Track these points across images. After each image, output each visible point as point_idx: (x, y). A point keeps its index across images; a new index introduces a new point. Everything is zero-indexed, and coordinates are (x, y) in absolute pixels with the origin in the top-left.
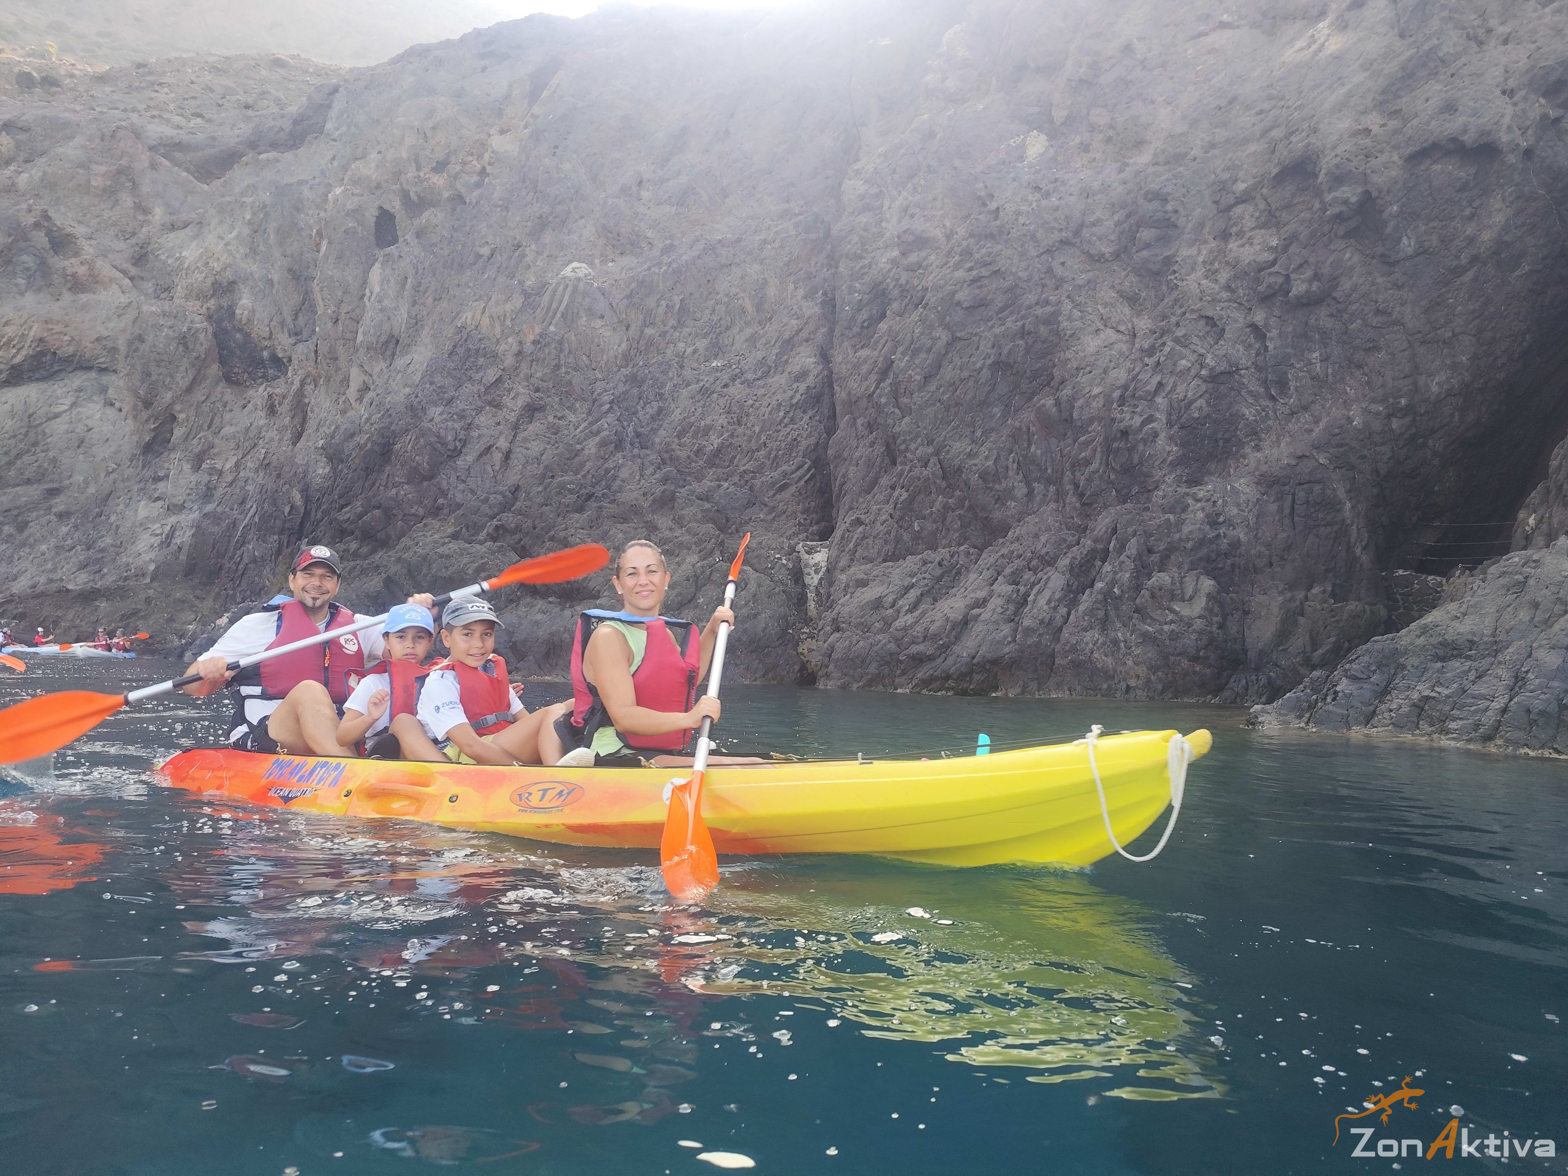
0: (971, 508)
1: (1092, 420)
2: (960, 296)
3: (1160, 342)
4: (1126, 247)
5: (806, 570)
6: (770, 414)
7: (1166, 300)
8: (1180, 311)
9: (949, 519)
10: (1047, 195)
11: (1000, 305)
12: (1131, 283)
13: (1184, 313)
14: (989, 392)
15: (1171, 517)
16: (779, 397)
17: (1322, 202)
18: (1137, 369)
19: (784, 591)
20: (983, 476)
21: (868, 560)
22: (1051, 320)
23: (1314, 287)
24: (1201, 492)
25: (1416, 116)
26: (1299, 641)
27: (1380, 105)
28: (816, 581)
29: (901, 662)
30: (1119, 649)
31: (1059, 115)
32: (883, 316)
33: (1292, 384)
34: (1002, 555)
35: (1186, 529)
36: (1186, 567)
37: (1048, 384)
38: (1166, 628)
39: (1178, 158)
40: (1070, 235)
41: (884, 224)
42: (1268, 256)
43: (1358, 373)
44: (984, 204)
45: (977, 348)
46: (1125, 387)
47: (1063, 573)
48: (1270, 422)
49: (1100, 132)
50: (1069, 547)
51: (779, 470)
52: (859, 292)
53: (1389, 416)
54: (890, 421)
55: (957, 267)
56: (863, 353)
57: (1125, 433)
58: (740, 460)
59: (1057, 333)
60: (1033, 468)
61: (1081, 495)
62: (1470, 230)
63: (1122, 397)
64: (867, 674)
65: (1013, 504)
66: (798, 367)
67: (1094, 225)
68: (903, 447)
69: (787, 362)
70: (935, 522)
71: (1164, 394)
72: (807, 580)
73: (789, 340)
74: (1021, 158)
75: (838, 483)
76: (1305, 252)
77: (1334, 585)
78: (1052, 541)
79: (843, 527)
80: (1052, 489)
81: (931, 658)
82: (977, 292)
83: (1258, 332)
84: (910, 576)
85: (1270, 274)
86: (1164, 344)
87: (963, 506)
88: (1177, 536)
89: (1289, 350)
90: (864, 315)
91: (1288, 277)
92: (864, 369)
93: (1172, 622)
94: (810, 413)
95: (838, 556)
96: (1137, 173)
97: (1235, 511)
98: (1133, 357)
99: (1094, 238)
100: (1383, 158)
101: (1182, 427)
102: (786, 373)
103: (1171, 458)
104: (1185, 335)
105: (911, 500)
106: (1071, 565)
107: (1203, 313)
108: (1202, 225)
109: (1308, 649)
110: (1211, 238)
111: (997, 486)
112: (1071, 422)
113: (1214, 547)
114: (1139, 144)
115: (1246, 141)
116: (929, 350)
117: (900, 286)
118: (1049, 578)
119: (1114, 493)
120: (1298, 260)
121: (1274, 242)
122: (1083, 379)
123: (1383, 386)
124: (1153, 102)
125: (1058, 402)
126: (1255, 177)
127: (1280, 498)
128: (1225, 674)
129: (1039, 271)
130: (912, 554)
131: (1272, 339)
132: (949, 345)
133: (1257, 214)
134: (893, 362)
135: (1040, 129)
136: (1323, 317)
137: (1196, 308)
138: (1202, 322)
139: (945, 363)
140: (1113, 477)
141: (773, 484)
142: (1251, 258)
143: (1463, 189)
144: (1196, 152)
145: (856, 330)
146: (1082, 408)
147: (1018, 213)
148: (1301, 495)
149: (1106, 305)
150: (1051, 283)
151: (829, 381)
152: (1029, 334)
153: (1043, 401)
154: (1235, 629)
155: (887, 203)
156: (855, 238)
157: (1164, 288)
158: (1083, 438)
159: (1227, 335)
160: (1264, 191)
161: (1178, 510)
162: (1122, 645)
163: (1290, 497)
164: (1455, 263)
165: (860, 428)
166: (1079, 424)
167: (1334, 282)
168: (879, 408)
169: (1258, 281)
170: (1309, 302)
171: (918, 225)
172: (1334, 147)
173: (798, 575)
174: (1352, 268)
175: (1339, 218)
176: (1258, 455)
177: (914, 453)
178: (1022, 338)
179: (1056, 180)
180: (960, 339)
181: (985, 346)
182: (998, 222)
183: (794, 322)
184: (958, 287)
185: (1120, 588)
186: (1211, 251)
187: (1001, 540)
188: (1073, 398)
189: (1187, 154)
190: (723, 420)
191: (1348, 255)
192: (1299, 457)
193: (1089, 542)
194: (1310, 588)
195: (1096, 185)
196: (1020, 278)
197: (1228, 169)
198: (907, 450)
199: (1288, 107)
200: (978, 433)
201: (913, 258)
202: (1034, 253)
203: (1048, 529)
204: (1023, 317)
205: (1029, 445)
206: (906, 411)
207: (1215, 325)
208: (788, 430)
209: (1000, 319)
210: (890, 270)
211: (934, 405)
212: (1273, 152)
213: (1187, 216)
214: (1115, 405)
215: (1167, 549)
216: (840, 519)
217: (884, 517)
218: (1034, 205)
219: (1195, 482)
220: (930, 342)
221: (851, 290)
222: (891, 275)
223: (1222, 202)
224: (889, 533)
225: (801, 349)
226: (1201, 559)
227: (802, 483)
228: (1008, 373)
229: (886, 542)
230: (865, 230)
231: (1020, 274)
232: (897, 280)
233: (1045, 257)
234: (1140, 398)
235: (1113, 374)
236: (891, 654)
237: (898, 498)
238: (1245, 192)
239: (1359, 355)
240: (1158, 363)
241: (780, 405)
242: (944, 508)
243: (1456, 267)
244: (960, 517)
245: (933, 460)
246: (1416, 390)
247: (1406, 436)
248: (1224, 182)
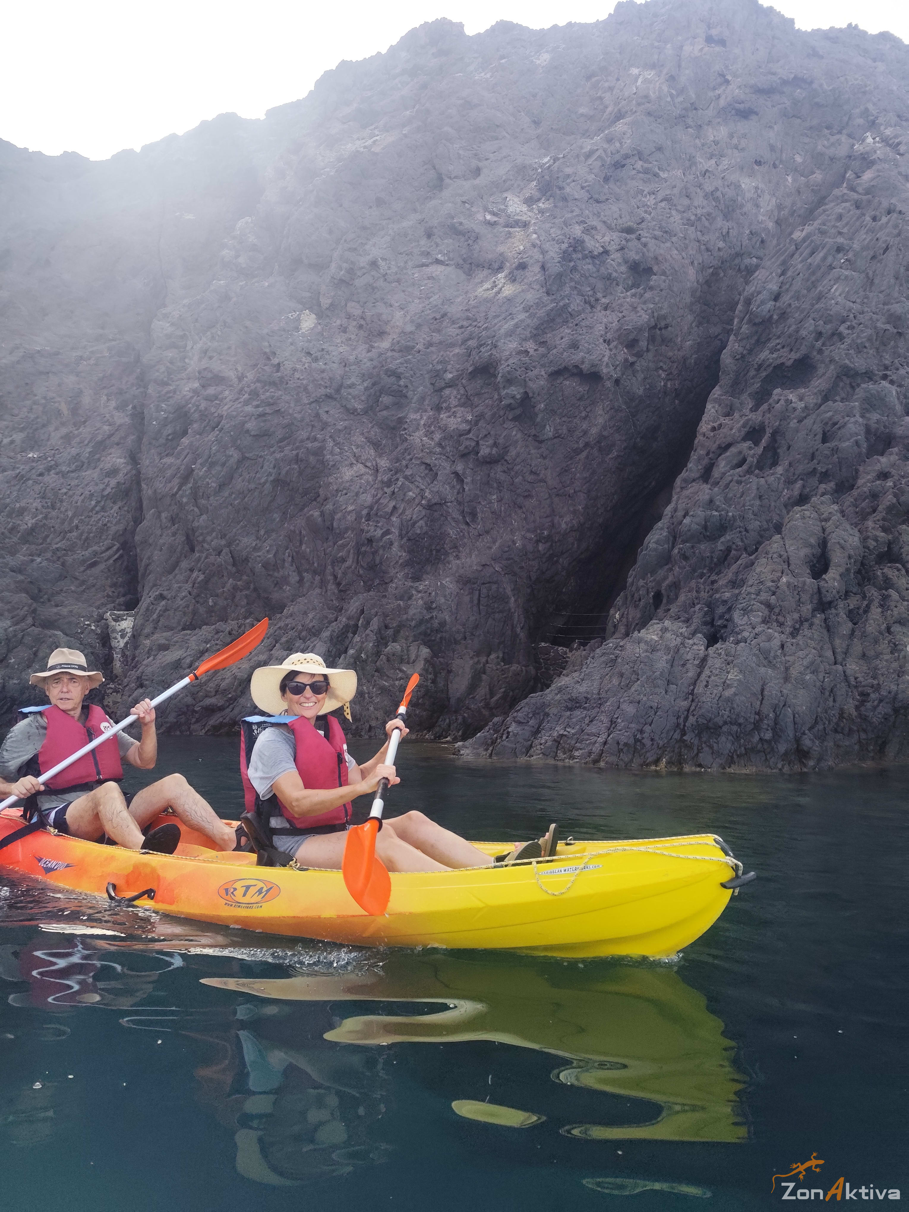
0: (255, 590)
1: (347, 529)
2: (249, 426)
3: (395, 477)
4: (372, 406)
5: (114, 635)
6: (83, 501)
7: (399, 448)
8: (408, 457)
9: (238, 598)
10: (316, 360)
11: (280, 437)
12: (375, 432)
13: (411, 459)
14: (271, 502)
15: (401, 603)
16: (91, 488)
17: (499, 394)
18: (379, 495)
19: (92, 653)
20: (266, 566)
21: (170, 628)
22: (319, 452)
23: (494, 452)
24: (421, 586)
25: (556, 347)
26: (482, 691)
27: (534, 337)
28: (122, 644)
29: (196, 712)
30: (364, 698)
31: (325, 302)
32: (185, 433)
33: (479, 515)
34: (280, 628)
35: (411, 612)
36: (411, 639)
37: (315, 500)
38: (397, 683)
39: (408, 349)
40: (333, 391)
41: (187, 360)
42: (465, 427)
43: (519, 511)
44: (268, 359)
45: (262, 467)
46: (371, 508)
47: (325, 642)
48: (466, 540)
49: (354, 320)
50: (330, 622)
51: (90, 550)
52: (165, 411)
53: (538, 542)
54: (190, 517)
55: (247, 403)
56: (168, 460)
57: (370, 541)
58: (52, 539)
59: (322, 462)
60: (303, 561)
61: (339, 584)
62: (584, 426)
63: (368, 514)
64: (166, 722)
65: (288, 588)
66: (109, 465)
67: (349, 387)
68: (200, 538)
69: (99, 459)
70: (226, 599)
71: (397, 515)
72: (114, 643)
73: (101, 442)
74: (297, 329)
75: (143, 564)
76: (489, 427)
77: (504, 653)
78: (317, 617)
79: (148, 600)
80: (318, 578)
81: (221, 709)
82: (262, 424)
83: (459, 478)
84: (205, 642)
85: (467, 439)
86: (397, 479)
87: (249, 588)
88: (405, 617)
89: (478, 492)
90: (169, 430)
91: (478, 443)
92: (169, 473)
93: (401, 679)
94: (120, 504)
95: (143, 625)
96: (380, 354)
97: (443, 600)
98: (376, 486)
99: (350, 397)
100: (536, 372)
101: (409, 540)
102: (98, 470)
103: (401, 561)
104: (412, 475)
105: (207, 581)
106: (331, 636)
107: (424, 460)
108: (423, 399)
109: (488, 697)
110: (429, 408)
111: (276, 574)
112: (332, 530)
113: (429, 625)
114: (382, 334)
115: (452, 345)
116: (223, 465)
117: (200, 411)
118: (315, 646)
119: (362, 583)
120: (484, 432)
121: (470, 418)
122: (341, 499)
123: (534, 522)
124: (391, 306)
125: (322, 514)
126: (458, 371)
127: (471, 593)
128: (435, 715)
129: (309, 415)
130: (207, 624)
131: (467, 483)
132: (240, 462)
133: (459, 397)
134: (193, 470)
135: (311, 309)
136: (498, 472)
137: (419, 456)
138: (423, 467)
139: (236, 475)
140: (361, 572)
141: (84, 561)
142: (455, 426)
143: (580, 399)
144: (420, 347)
145: (162, 441)
146: (340, 520)
147: (295, 370)
148: (484, 591)
149: (358, 446)
150: (318, 425)
151: (137, 479)
152: (301, 461)
153: (311, 512)
154: (442, 683)
155: (190, 344)
156: (163, 369)
157: (398, 439)
158: (340, 542)
159: (439, 478)
160: (464, 381)
161: (406, 598)
162: (367, 695)
163: (477, 592)
164: (576, 446)
165: (164, 520)
166: (338, 531)
167: (506, 449)
168: (181, 506)
169: (459, 443)
170: (490, 462)
171: (216, 366)
172: (507, 360)
173: (105, 639)
174: (516, 442)
175: (509, 407)
176: (458, 562)
177: (209, 544)
178: (297, 463)
179: (323, 350)
180: (248, 458)
181: (268, 467)
182: (279, 374)
183: (106, 428)
184: (247, 418)
185: (365, 655)
186: (429, 418)
187: (278, 616)
188: (334, 512)
189: (414, 347)
190: (37, 504)
191: (514, 433)
192: (484, 565)
193: (344, 619)
194: (488, 655)
195: (352, 358)
196: (295, 418)
197: (441, 362)
198: (204, 541)
199: (479, 327)
200: (262, 532)
201: (211, 391)
202: (306, 401)
203: (314, 609)
204: (298, 448)
205: (301, 544)
206: (203, 510)
207: (431, 470)
208: (99, 516)
209: (280, 447)
210: (192, 397)
211: (227, 507)
212: (469, 356)
213: (414, 391)
214: (363, 520)
215: (399, 626)
216: (145, 593)
217: (183, 594)
218: (306, 366)
219: (417, 578)
220: (224, 459)
221: (158, 409)
222: (193, 401)
223: (437, 384)
224: (187, 606)
225: (113, 450)
226: (420, 634)
227: (111, 561)
228: (286, 488)
229: (185, 614)
230: (171, 362)
231: (295, 415)
232: (198, 406)
233: (314, 405)
234: (381, 516)
235: (363, 497)
236: (188, 706)
237: (196, 579)
238: (451, 380)
239: (520, 500)
240: (393, 493)
241: (92, 495)
242: (233, 588)
243: (577, 449)
244: (247, 596)
245: (226, 550)
246: (553, 526)
247: (547, 555)
248: (438, 371)
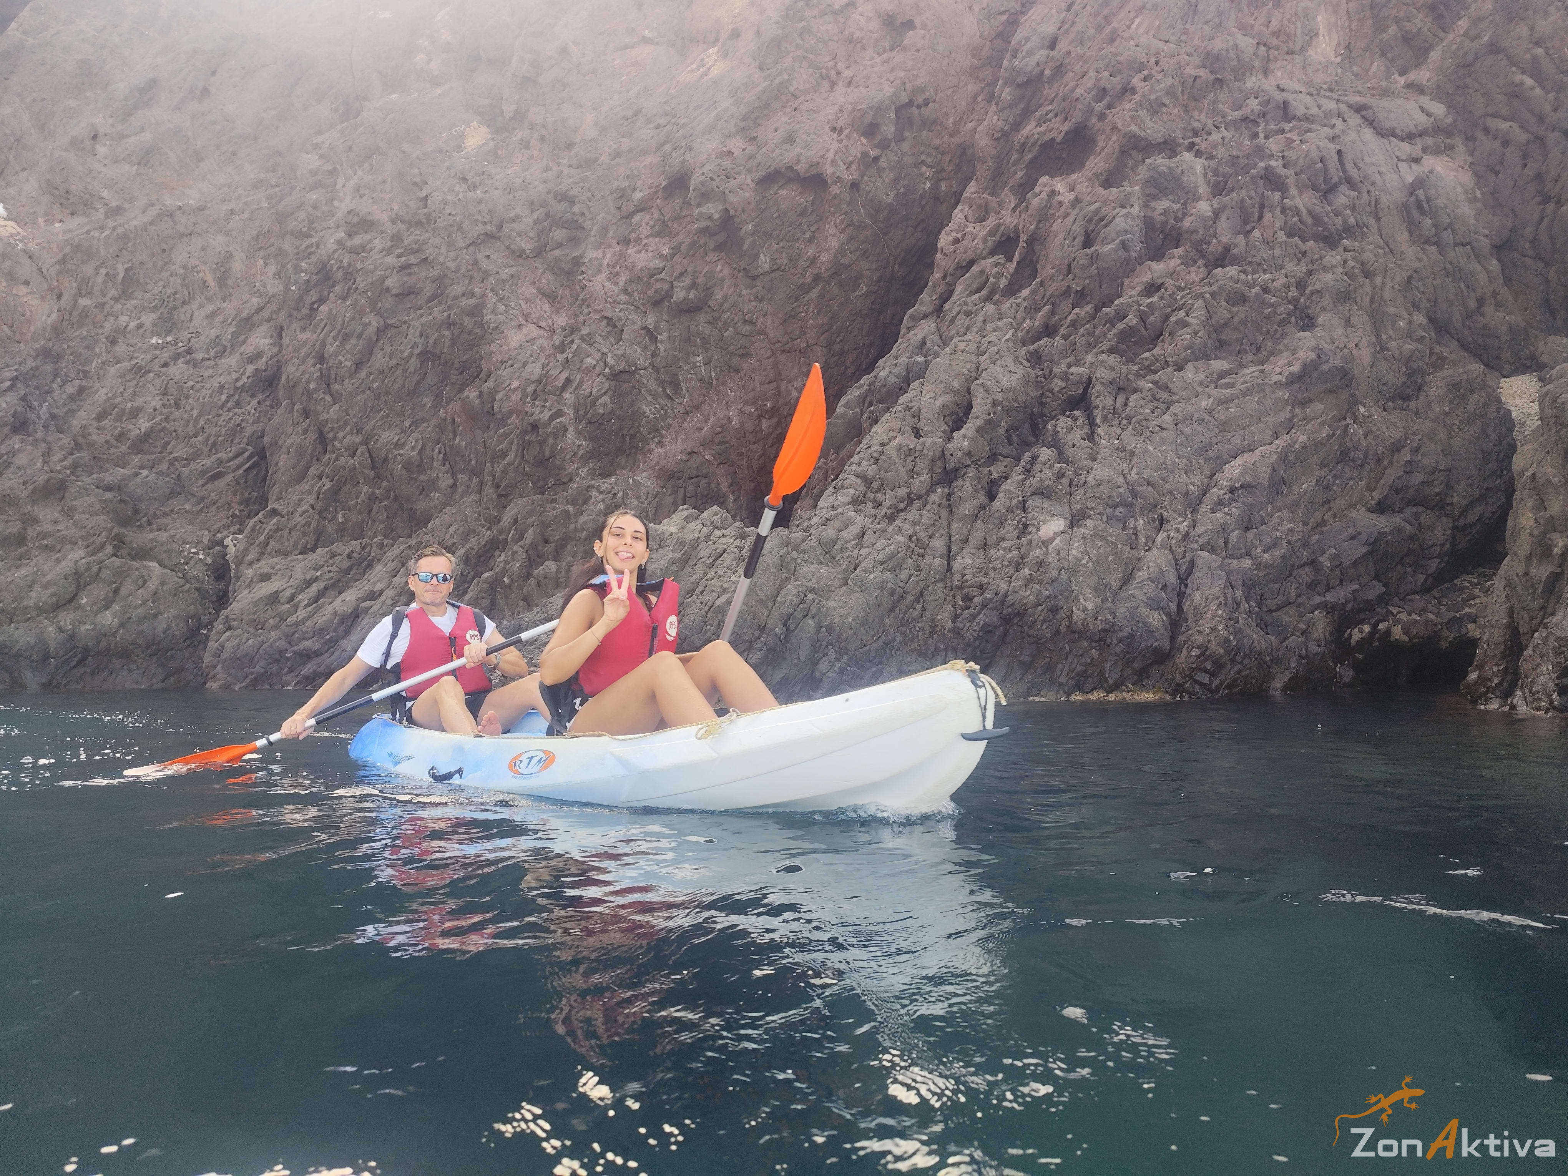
0: (396, 499)
1: (510, 413)
2: (389, 282)
3: (569, 339)
4: (542, 245)
6: (211, 397)
7: (576, 299)
8: (586, 311)
9: (375, 510)
10: (475, 187)
11: (429, 294)
12: (549, 280)
13: (590, 313)
14: (419, 382)
15: (573, 508)
16: (223, 379)
18: (550, 365)
19: (197, 589)
20: (408, 467)
21: (279, 553)
22: (476, 312)
23: (691, 296)
24: (605, 484)
25: (767, 144)
27: (741, 131)
29: (288, 659)
32: (327, 298)
33: (684, 385)
34: (410, 547)
35: (583, 520)
37: (476, 376)
39: (588, 163)
40: (493, 228)
42: (657, 263)
43: (736, 377)
44: (417, 193)
45: (407, 337)
46: (539, 382)
48: (669, 420)
49: (537, 130)
51: (214, 458)
52: (305, 272)
53: (760, 417)
54: (320, 408)
55: (388, 252)
56: (305, 336)
57: (535, 427)
58: (174, 447)
59: (481, 325)
60: (458, 459)
61: (498, 487)
62: (811, 251)
63: (535, 391)
65: (437, 494)
67: (514, 220)
68: (332, 435)
69: (242, 342)
70: (360, 513)
71: (571, 390)
73: (248, 319)
74: (460, 148)
75: (272, 468)
76: (685, 262)
80: (474, 480)
82: (406, 279)
83: (651, 334)
84: (317, 569)
85: (657, 280)
86: (572, 342)
87: (389, 497)
88: (573, 526)
89: (677, 353)
90: (312, 297)
91: (672, 286)
92: (300, 353)
97: (634, 503)
98: (548, 352)
99: (514, 234)
100: (739, 180)
101: (589, 423)
102: (238, 354)
103: (582, 452)
104: (590, 334)
105: (335, 490)
107: (605, 314)
108: (605, 229)
110: (614, 242)
112: (492, 415)
115: (645, 153)
116: (360, 336)
117: (344, 269)
119: (530, 484)
120: (678, 270)
121: (666, 251)
122: (505, 373)
123: (753, 390)
125: (481, 395)
126: (651, 188)
127: (675, 491)
129: (466, 262)
131: (662, 342)
132: (380, 332)
133: (652, 223)
135: (484, 121)
136: (701, 323)
137: (598, 308)
138: (604, 323)
139: (376, 350)
140: (528, 469)
141: (204, 473)
142: (645, 264)
143: (802, 214)
144: (604, 158)
146: (502, 400)
147: (445, 203)
148: (691, 488)
149: (527, 301)
150: (478, 276)
152: (454, 324)
153: (469, 393)
157: (575, 287)
158: (503, 430)
159: (625, 336)
161: (581, 502)
163: (683, 490)
164: (801, 280)
165: (296, 414)
166: (500, 416)
167: (708, 291)
168: (309, 394)
169: (649, 285)
170: (689, 309)
171: (366, 207)
172: (703, 166)
174: (723, 280)
175: (708, 231)
176: (660, 450)
177: (341, 441)
178: (449, 328)
179: (483, 173)
180: (390, 326)
181: (413, 336)
182: (426, 210)
184: (388, 273)
185: (510, 577)
186: (614, 255)
188: (493, 393)
189: (596, 160)
190: (156, 402)
191: (719, 267)
192: (690, 454)
195: (518, 182)
196: (448, 268)
197: (629, 177)
198: (336, 438)
199: (679, 124)
200: (407, 424)
201: (358, 240)
202: (462, 244)
203: (461, 520)
204: (450, 308)
205: (454, 436)
206: (336, 398)
207: (615, 326)
208: (231, 414)
209: (429, 308)
210: (336, 251)
211: (364, 392)
212: (664, 166)
213: (592, 219)
214: (529, 399)
215: (563, 539)
217: (306, 508)
218: (460, 196)
219: (602, 475)
220: (360, 328)
221: (298, 269)
222: (336, 256)
223: (623, 208)
224: (308, 524)
227: (240, 471)
228: (437, 363)
229: (304, 534)
230: (315, 207)
231: (448, 264)
232: (341, 262)
233: (472, 248)
234: (549, 393)
235: (530, 368)
236: (280, 651)
237: (322, 488)
238: (643, 200)
239: (735, 361)
240: (567, 361)
241: (222, 387)
242: (369, 498)
243: (803, 285)
244: (386, 508)
245: (362, 449)
246: (779, 394)
247: (774, 435)
248: (623, 190)
